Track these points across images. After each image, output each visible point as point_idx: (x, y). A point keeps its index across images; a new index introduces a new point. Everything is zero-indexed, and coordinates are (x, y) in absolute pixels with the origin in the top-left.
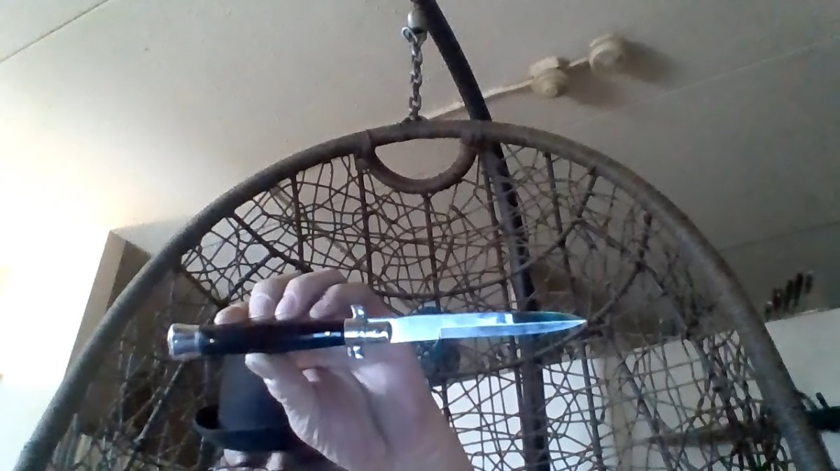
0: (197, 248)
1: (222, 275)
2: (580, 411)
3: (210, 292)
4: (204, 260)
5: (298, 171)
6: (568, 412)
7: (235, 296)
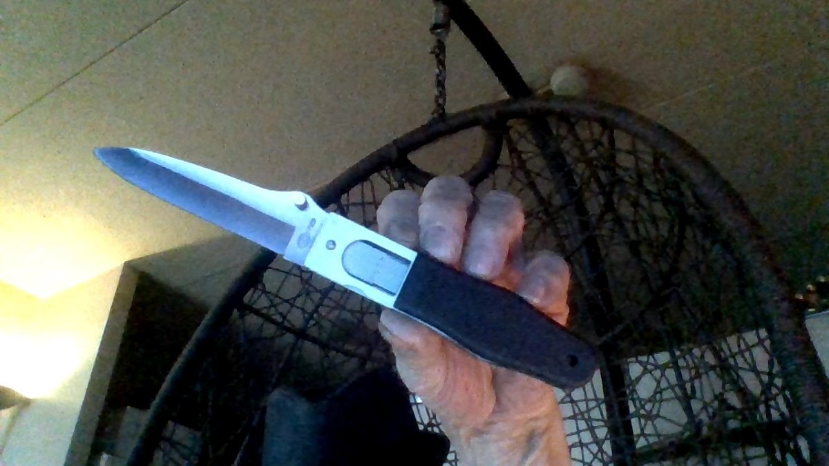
0: (260, 287)
1: (292, 305)
2: (671, 387)
3: (283, 322)
4: (268, 295)
5: (341, 195)
6: (658, 390)
7: (312, 322)
